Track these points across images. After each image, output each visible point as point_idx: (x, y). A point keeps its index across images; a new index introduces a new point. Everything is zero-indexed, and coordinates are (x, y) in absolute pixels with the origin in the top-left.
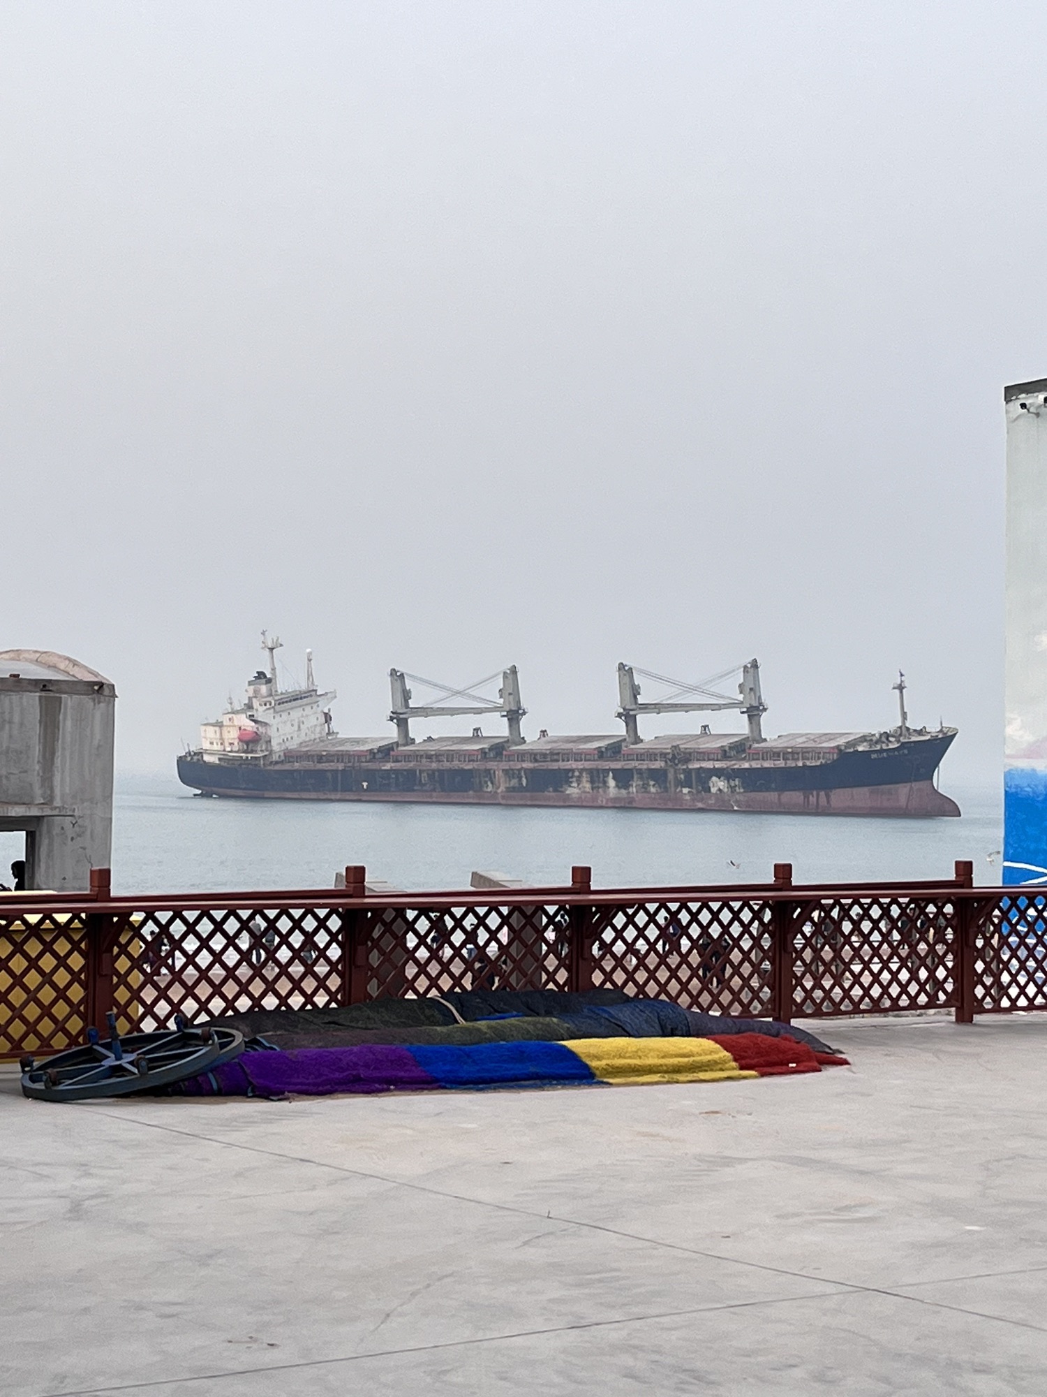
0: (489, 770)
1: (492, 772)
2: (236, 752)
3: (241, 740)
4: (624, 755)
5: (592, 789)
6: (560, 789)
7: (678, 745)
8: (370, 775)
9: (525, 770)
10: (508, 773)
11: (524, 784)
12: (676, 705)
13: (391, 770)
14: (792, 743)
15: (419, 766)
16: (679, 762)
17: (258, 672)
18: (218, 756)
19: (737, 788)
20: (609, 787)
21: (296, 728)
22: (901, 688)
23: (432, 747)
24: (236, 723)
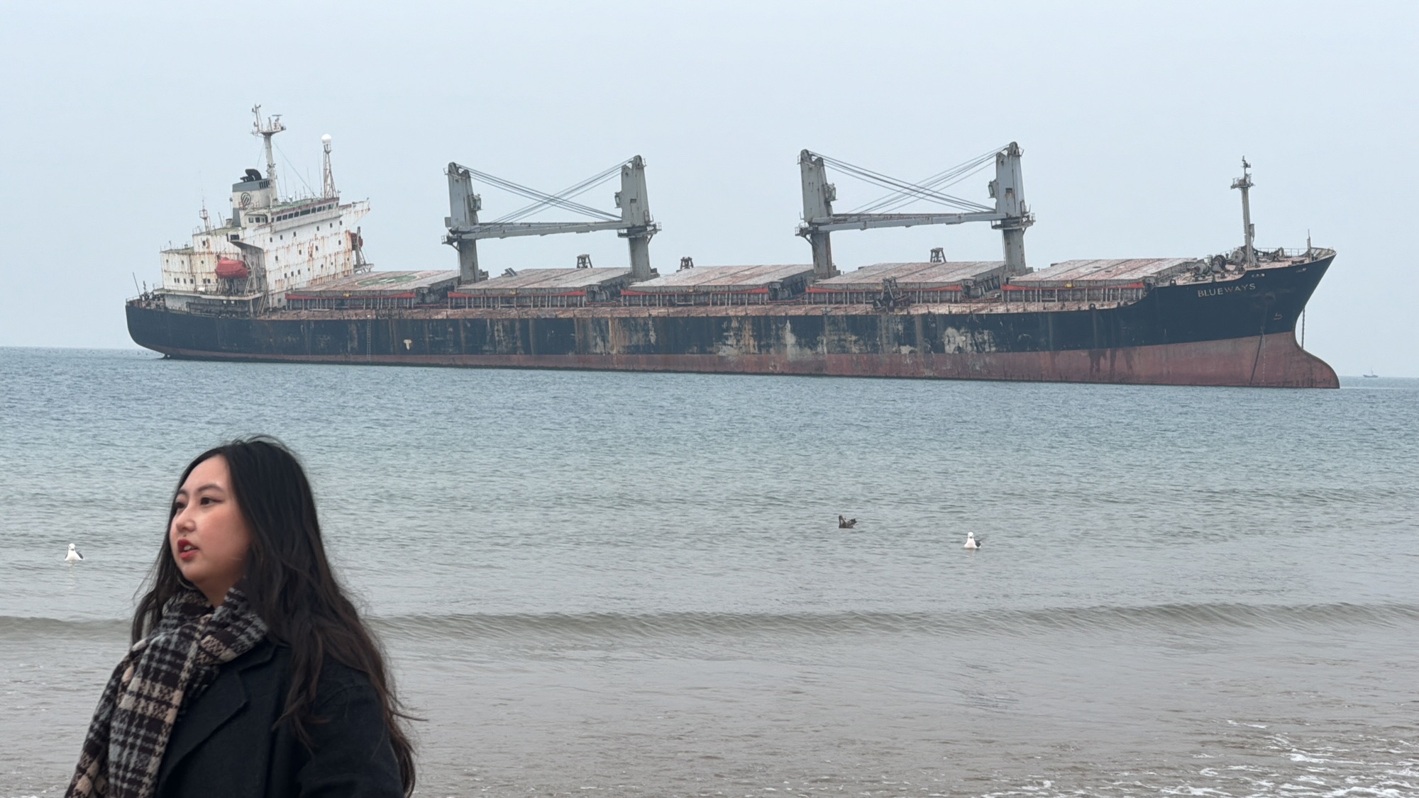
0: (598, 320)
1: (603, 322)
2: (211, 293)
3: (220, 274)
4: (810, 294)
5: (760, 350)
6: (709, 349)
7: (895, 279)
8: (416, 328)
9: (654, 319)
10: (628, 324)
11: (653, 340)
12: (891, 217)
13: (447, 321)
14: (1074, 275)
15: (490, 313)
16: (896, 304)
17: (248, 171)
18: (185, 301)
19: (987, 346)
20: (786, 345)
21: (306, 256)
22: (1244, 185)
23: (512, 285)
24: (213, 249)
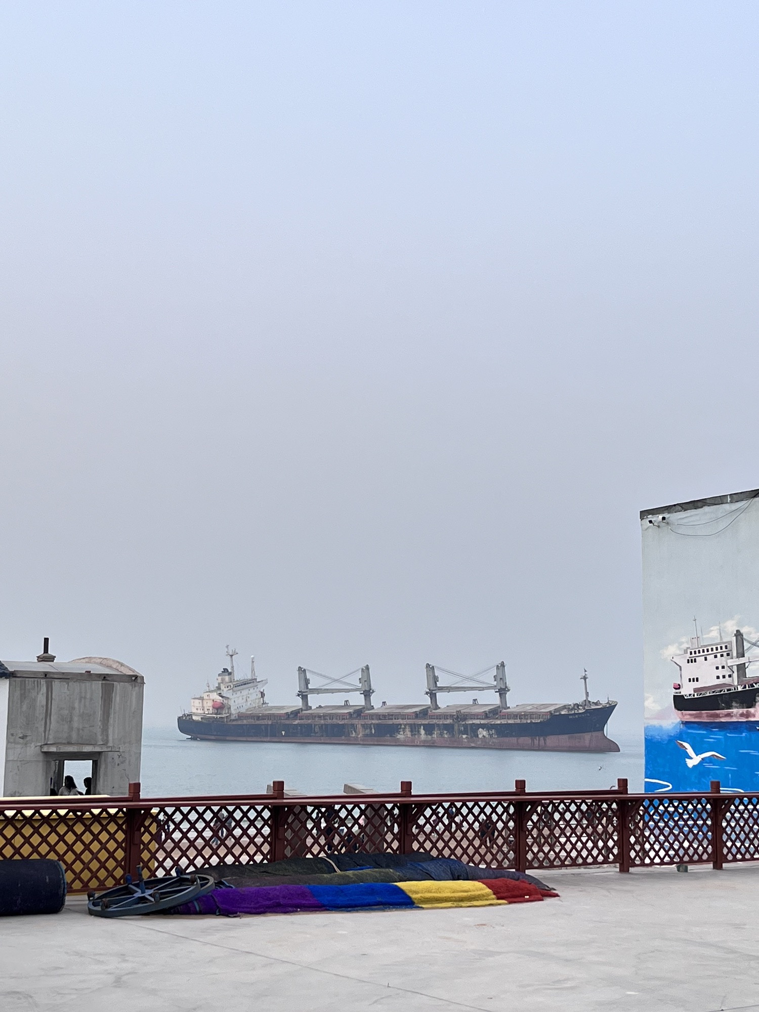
0: (353, 724)
1: (355, 725)
2: (211, 714)
3: (213, 707)
4: (430, 716)
5: (412, 736)
6: (393, 735)
7: (460, 711)
8: (286, 727)
9: (374, 724)
10: (364, 726)
11: (373, 732)
12: (459, 688)
13: (298, 724)
14: (524, 710)
15: (314, 722)
16: (461, 720)
17: (224, 669)
18: (200, 717)
19: (494, 735)
20: (421, 735)
21: (245, 700)
22: (585, 678)
23: (321, 711)
24: (211, 697)
